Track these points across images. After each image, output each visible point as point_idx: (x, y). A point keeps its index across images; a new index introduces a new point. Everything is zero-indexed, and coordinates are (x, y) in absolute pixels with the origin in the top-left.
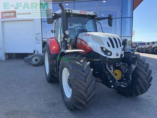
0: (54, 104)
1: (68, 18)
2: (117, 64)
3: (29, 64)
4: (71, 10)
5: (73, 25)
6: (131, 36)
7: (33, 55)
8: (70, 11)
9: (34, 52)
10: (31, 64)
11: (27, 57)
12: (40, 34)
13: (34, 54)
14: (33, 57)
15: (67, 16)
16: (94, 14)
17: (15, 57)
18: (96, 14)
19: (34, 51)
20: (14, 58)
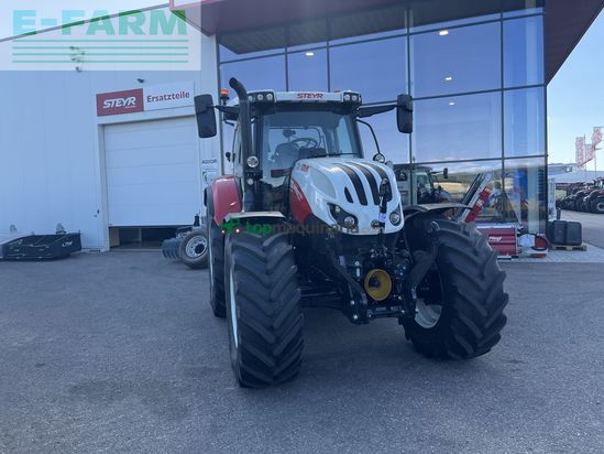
0: (205, 372)
1: (265, 117)
2: (373, 251)
3: (178, 262)
4: (272, 93)
5: (294, 133)
6: (543, 153)
7: (189, 233)
8: (269, 97)
9: (197, 223)
10: (182, 262)
11: (173, 240)
12: (215, 161)
13: (194, 228)
14: (189, 238)
15: (261, 111)
16: (348, 98)
17: (140, 239)
18: (354, 98)
19: (197, 218)
20: (138, 242)
